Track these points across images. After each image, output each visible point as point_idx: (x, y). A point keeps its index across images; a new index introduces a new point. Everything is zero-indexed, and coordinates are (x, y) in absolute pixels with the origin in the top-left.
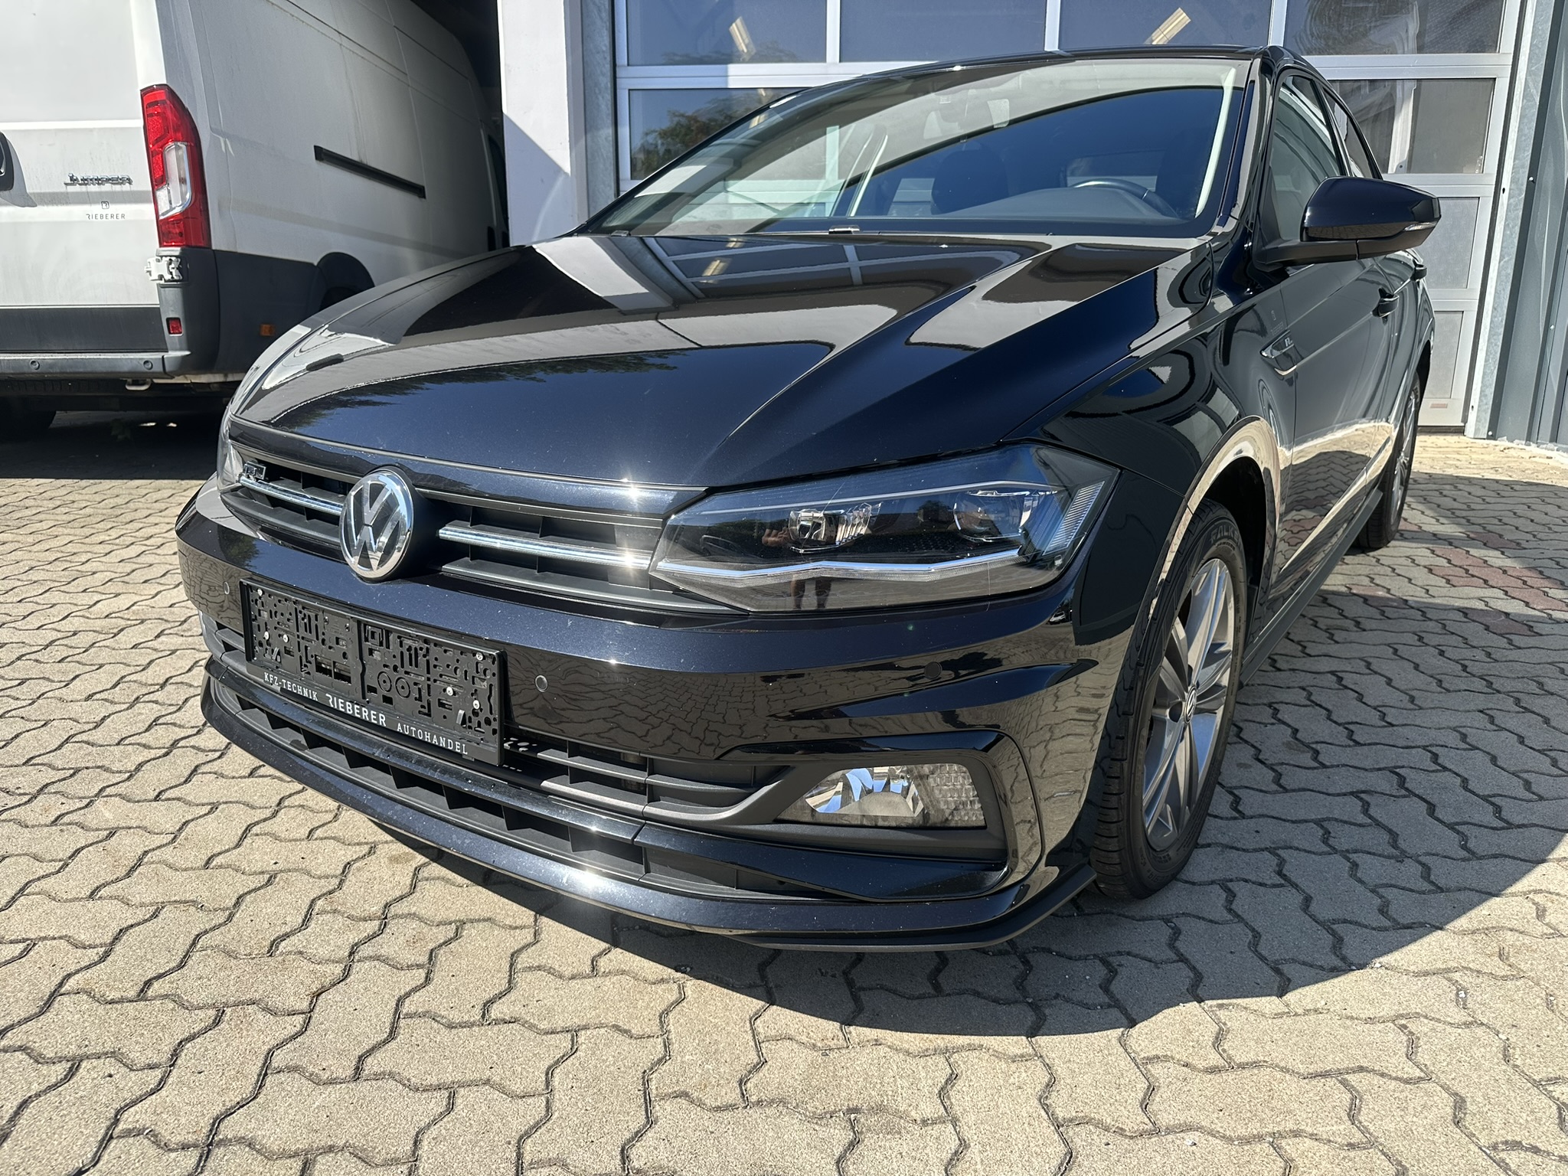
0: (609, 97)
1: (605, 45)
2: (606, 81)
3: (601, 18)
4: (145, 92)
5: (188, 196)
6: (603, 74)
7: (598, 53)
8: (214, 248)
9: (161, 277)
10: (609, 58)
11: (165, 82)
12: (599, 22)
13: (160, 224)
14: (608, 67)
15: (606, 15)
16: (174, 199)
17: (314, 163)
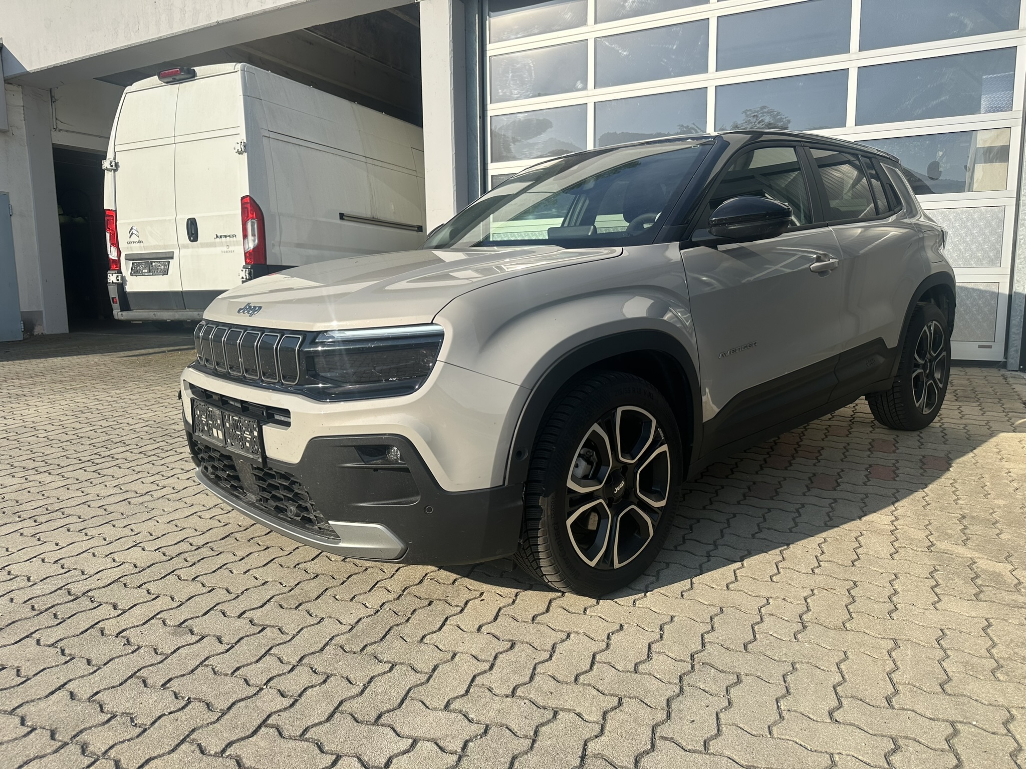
4: (242, 198)
5: (257, 241)
8: (268, 264)
9: (243, 278)
11: (248, 194)
13: (245, 254)
16: (251, 244)
17: (339, 221)
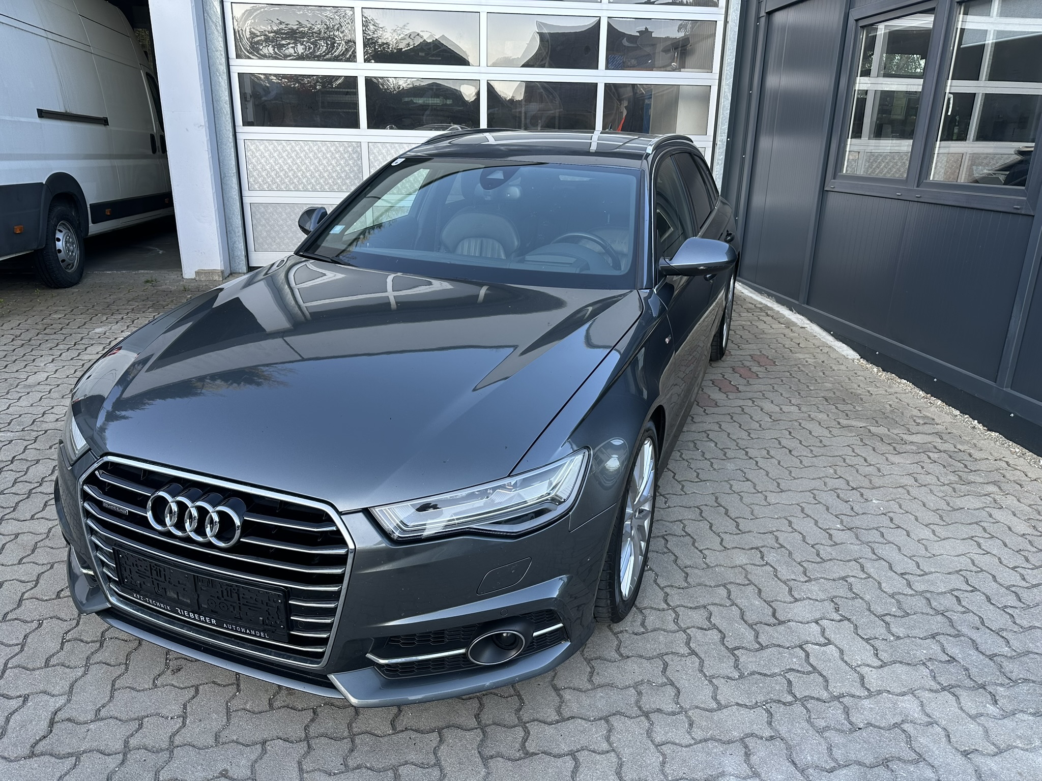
0: (225, 77)
1: (221, 47)
2: (223, 68)
3: (218, 31)
6: (221, 65)
7: (217, 51)
10: (223, 53)
12: (216, 33)
14: (224, 60)
15: (220, 29)
17: (38, 120)
